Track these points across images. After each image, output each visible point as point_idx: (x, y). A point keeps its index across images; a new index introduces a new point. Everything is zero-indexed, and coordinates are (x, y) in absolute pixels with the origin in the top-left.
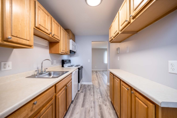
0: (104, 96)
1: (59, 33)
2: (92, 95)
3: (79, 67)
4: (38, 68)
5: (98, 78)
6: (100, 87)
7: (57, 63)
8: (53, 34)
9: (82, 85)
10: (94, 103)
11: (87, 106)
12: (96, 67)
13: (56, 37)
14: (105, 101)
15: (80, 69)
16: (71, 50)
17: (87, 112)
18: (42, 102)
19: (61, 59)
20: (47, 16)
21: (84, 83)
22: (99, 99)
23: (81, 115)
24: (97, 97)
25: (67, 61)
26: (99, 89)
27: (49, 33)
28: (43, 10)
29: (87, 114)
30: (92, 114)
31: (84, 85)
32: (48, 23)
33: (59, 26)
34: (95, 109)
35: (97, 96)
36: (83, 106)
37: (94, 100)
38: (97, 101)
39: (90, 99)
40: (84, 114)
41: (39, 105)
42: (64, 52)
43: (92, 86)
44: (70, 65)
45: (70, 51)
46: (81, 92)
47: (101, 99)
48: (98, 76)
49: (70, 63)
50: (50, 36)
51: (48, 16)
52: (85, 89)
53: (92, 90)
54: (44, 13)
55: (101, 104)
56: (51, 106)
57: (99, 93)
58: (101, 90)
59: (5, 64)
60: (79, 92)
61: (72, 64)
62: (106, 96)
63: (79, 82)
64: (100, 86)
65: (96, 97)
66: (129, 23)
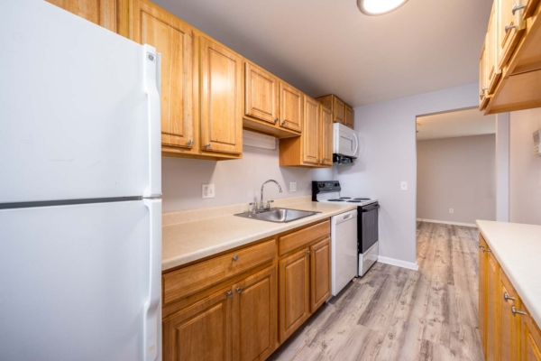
0: (459, 321)
1: (297, 115)
2: (403, 303)
3: (360, 204)
4: (255, 199)
5: (454, 254)
6: (450, 287)
7: (298, 188)
8: (281, 122)
9: (377, 265)
10: (406, 327)
11: (378, 326)
12: (451, 211)
13: (290, 126)
14: (457, 337)
15: (365, 211)
16: (338, 152)
17: (370, 344)
18: (249, 263)
19: (310, 180)
20: (267, 84)
21: (382, 259)
22: (432, 325)
23: (350, 342)
24: (425, 315)
25: (328, 185)
26: (442, 292)
27: (273, 121)
28: (259, 75)
29: (370, 347)
30: (387, 352)
31: (385, 266)
32: (271, 99)
33: (298, 96)
34: (401, 347)
35: (427, 311)
36: (364, 320)
37: (408, 321)
38: (422, 326)
39: (393, 312)
40: (359, 341)
41: (241, 265)
42: (315, 161)
43: (412, 275)
44: (338, 198)
45: (335, 156)
46: (367, 283)
47: (438, 325)
48: (456, 246)
49: (339, 190)
50: (277, 126)
51: (271, 82)
52: (382, 279)
53: (412, 288)
54: (263, 80)
55: (434, 341)
56: (266, 280)
57: (437, 305)
58: (451, 297)
59: (206, 188)
60: (362, 282)
61: (342, 194)
62: (469, 324)
63: (360, 250)
64: (451, 283)
65: (419, 312)
66: (521, 34)
